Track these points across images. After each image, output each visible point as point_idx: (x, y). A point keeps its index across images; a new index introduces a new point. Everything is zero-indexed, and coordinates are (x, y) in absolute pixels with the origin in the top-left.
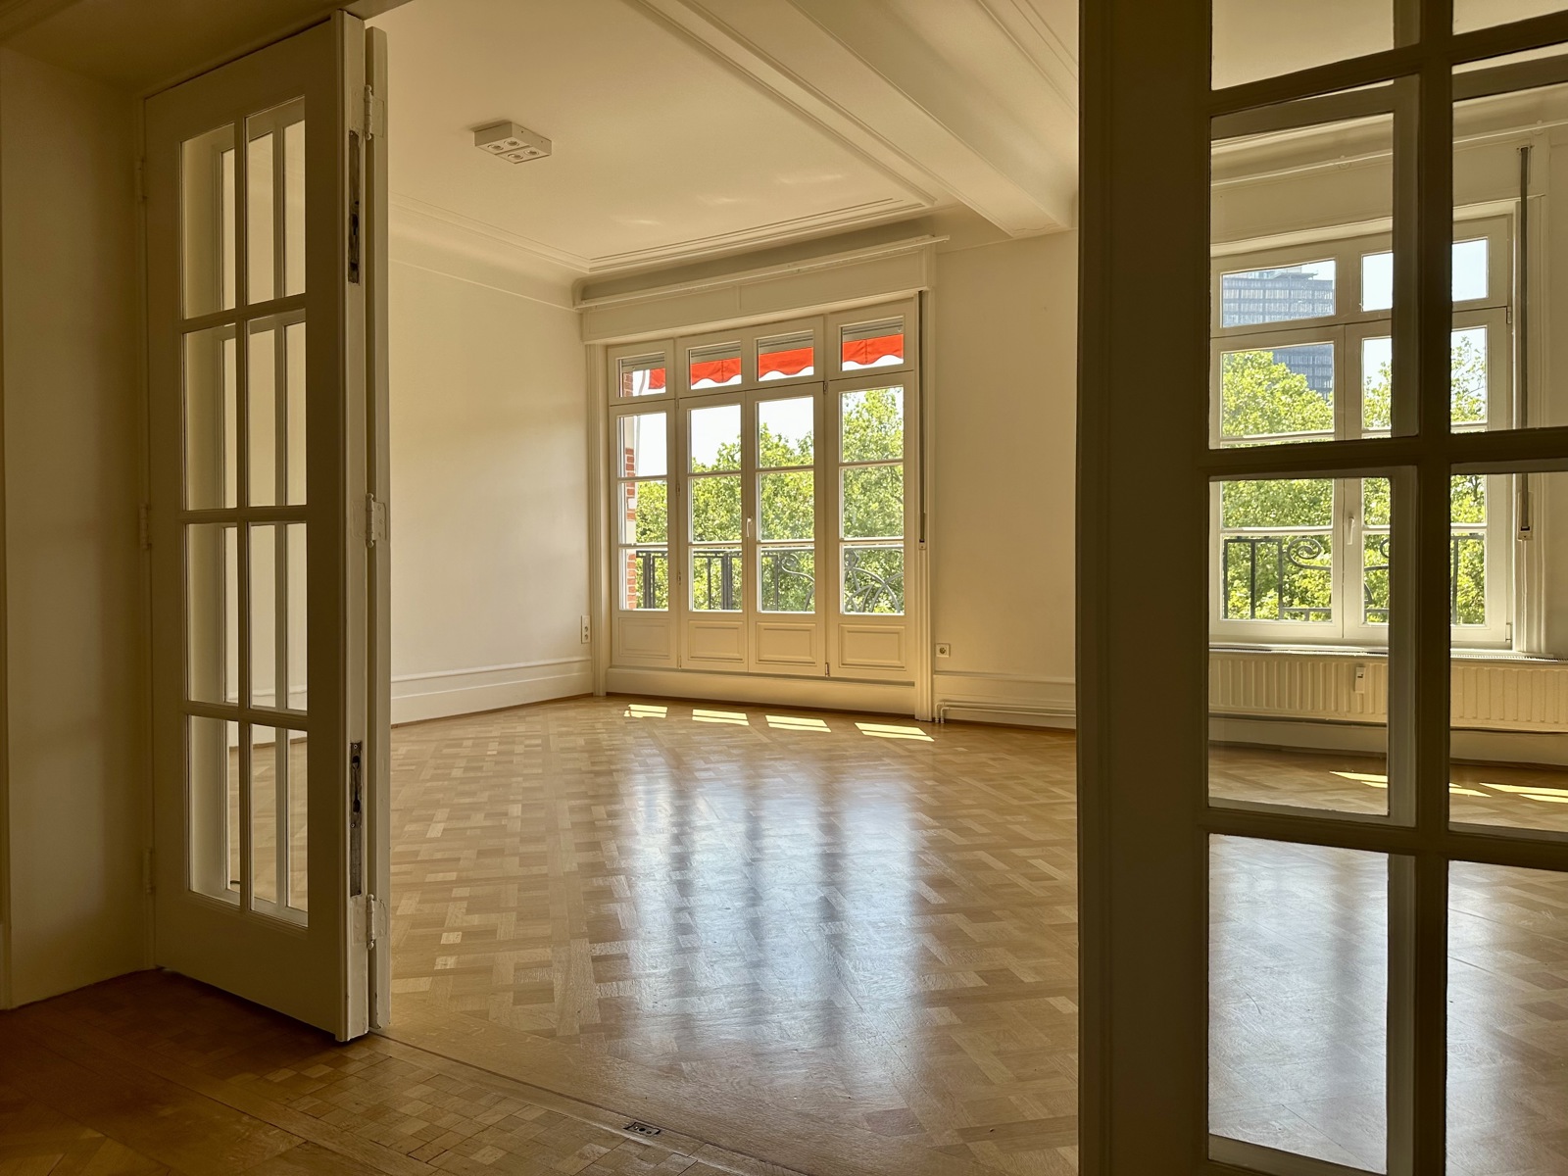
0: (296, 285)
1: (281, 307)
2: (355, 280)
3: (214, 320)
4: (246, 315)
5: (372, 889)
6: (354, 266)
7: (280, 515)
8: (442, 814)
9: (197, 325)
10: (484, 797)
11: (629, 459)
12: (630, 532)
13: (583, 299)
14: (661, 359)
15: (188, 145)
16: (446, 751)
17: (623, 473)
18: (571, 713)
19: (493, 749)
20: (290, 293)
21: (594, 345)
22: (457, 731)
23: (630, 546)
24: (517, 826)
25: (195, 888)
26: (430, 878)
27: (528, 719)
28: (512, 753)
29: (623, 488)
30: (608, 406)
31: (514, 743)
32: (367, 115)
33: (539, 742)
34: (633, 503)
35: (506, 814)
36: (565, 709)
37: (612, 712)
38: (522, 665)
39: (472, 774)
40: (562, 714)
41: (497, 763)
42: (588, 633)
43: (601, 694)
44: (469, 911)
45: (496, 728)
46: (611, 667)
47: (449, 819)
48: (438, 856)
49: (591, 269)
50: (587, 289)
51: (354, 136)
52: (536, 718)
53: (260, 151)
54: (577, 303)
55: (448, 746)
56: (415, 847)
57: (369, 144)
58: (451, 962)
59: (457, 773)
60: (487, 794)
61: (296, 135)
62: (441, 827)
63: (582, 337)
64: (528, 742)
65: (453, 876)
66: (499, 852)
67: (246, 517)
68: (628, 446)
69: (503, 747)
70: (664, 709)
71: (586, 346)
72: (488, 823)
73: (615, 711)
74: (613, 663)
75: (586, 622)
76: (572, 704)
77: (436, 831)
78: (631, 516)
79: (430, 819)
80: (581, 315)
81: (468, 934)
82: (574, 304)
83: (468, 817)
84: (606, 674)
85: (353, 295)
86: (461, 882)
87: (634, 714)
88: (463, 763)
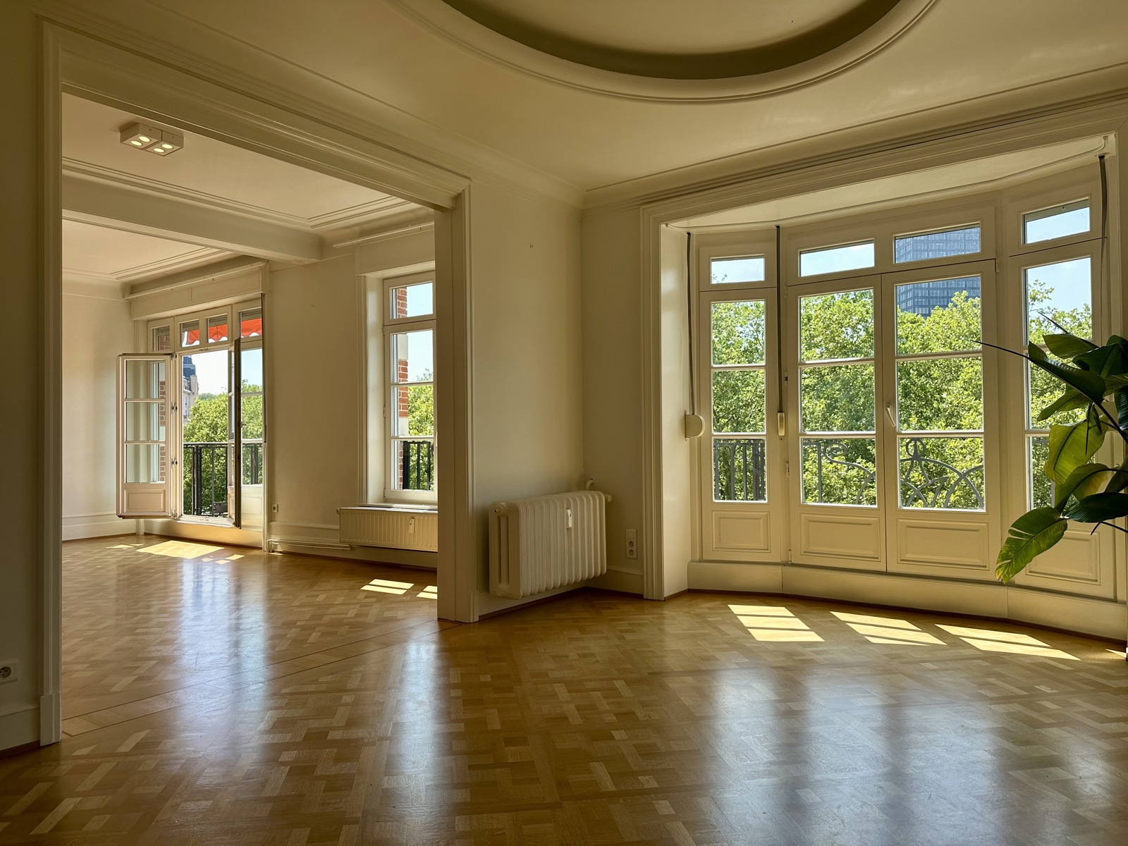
13: (130, 293)
21: (138, 321)
43: (142, 534)
50: (132, 288)
54: (126, 296)
63: (130, 315)
71: (134, 321)
80: (129, 303)
82: (124, 297)
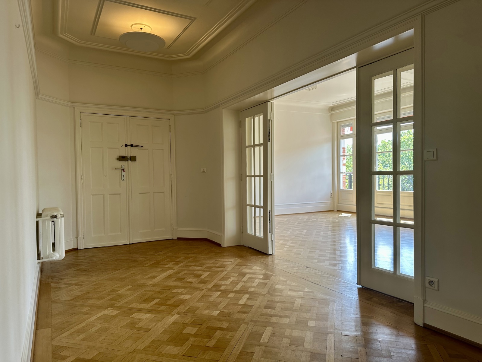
0: (262, 142)
1: (259, 145)
2: (269, 141)
3: (250, 146)
4: (255, 146)
5: (272, 233)
6: (269, 140)
7: (259, 176)
8: (290, 230)
9: (248, 147)
10: (300, 228)
11: (344, 150)
12: (344, 169)
13: (332, 111)
14: (351, 124)
15: (247, 119)
16: (295, 220)
17: (341, 154)
18: (326, 214)
19: (305, 220)
20: (261, 143)
21: (334, 122)
22: (298, 216)
23: (343, 173)
24: (304, 233)
25: (248, 233)
26: (286, 239)
27: (315, 215)
28: (309, 221)
29: (341, 158)
30: (338, 137)
31: (310, 219)
32: (271, 116)
33: (315, 219)
34: (345, 162)
35: (303, 231)
36: (325, 213)
37: (337, 215)
38: (315, 202)
39: (299, 224)
40: (324, 214)
41: (305, 223)
42: (332, 195)
43: (336, 210)
44: (291, 244)
45: (307, 216)
46: (338, 204)
47: (292, 231)
48: (288, 236)
49: (333, 105)
50: (332, 109)
51: (269, 120)
52: (317, 215)
53: (257, 119)
54: (330, 112)
55: (295, 219)
56: (284, 235)
57: (271, 120)
58: (286, 249)
59: (296, 224)
60: (301, 228)
61: (262, 117)
62: (290, 232)
63: (331, 121)
64: (313, 219)
65: (290, 239)
66: (299, 237)
67: (255, 176)
68: (343, 147)
69: (307, 220)
70: (351, 215)
71: (332, 123)
72: (299, 232)
73: (337, 214)
74: (339, 203)
75: (332, 192)
76: (327, 212)
77: (289, 233)
78: (344, 165)
79: (288, 231)
80: (331, 115)
81: (290, 246)
82: (329, 113)
83: (295, 231)
84: (337, 206)
85: (269, 144)
86: (291, 240)
87: (342, 215)
88: (298, 222)
